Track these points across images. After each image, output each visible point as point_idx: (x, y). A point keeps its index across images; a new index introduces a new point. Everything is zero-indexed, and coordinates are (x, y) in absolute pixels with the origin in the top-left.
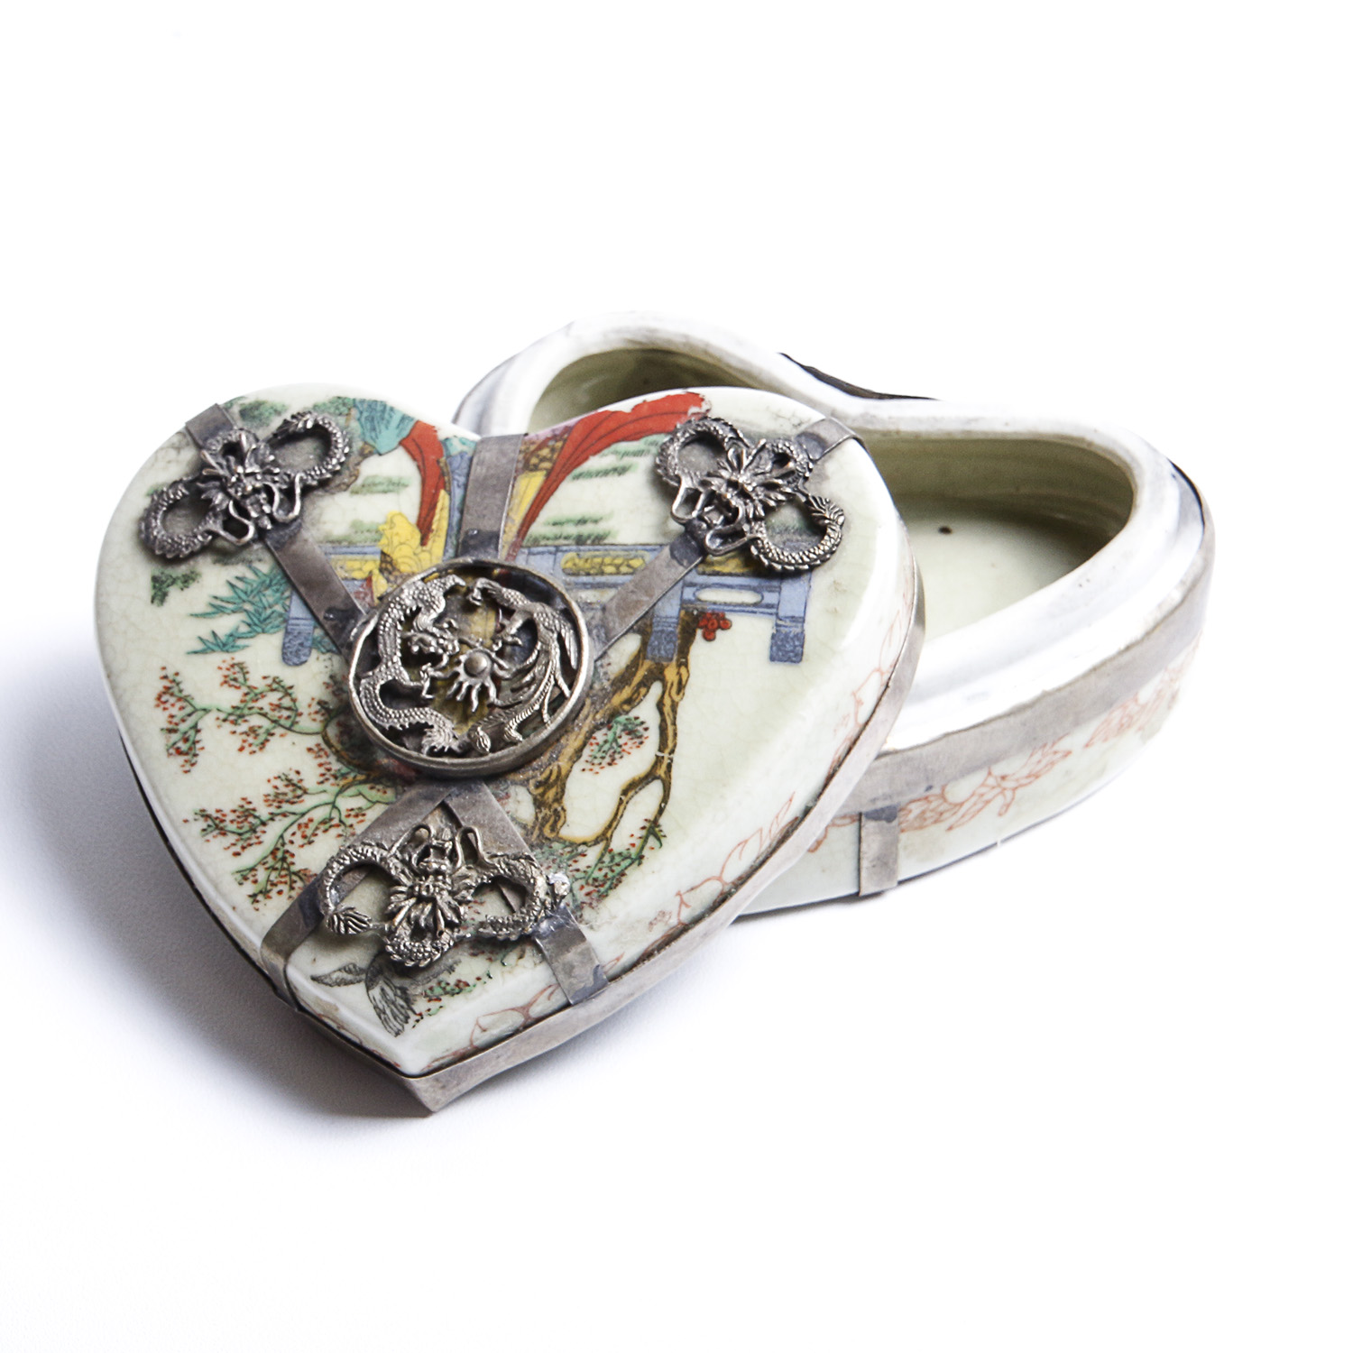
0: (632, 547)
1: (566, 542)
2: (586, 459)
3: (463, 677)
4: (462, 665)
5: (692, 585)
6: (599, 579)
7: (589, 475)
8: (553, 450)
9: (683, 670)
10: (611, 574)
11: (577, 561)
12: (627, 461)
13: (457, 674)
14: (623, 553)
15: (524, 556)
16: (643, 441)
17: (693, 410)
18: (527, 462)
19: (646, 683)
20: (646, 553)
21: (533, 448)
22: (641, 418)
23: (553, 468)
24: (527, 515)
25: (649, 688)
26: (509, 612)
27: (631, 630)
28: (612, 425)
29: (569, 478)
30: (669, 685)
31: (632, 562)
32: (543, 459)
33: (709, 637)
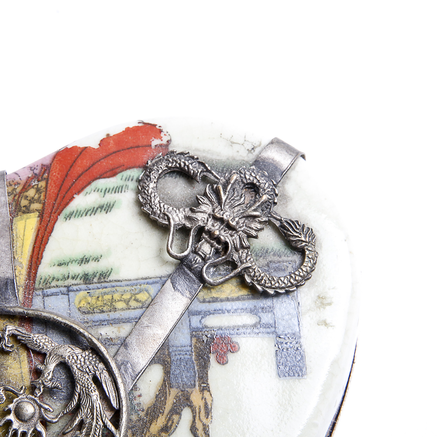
0: (135, 282)
1: (74, 282)
2: (72, 198)
3: (16, 425)
4: (12, 412)
5: (198, 313)
6: (113, 315)
7: (78, 214)
8: (38, 190)
9: (206, 394)
10: (122, 309)
11: (89, 299)
12: (110, 198)
13: (9, 423)
14: (128, 288)
15: (40, 298)
16: (119, 176)
17: (155, 142)
18: (18, 203)
19: (176, 411)
20: (150, 286)
21: (19, 190)
22: (111, 154)
23: (43, 208)
24: (32, 257)
25: (180, 414)
26: (42, 355)
27: (153, 361)
28: (85, 162)
29: (61, 218)
30: (197, 411)
31: (139, 296)
32: (32, 201)
33: (222, 361)
